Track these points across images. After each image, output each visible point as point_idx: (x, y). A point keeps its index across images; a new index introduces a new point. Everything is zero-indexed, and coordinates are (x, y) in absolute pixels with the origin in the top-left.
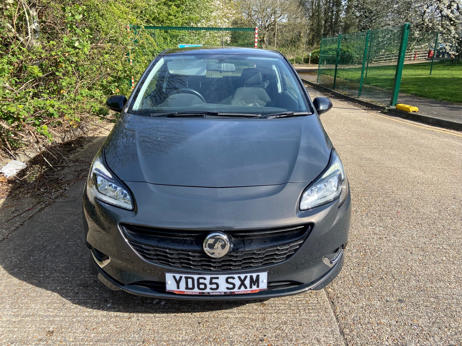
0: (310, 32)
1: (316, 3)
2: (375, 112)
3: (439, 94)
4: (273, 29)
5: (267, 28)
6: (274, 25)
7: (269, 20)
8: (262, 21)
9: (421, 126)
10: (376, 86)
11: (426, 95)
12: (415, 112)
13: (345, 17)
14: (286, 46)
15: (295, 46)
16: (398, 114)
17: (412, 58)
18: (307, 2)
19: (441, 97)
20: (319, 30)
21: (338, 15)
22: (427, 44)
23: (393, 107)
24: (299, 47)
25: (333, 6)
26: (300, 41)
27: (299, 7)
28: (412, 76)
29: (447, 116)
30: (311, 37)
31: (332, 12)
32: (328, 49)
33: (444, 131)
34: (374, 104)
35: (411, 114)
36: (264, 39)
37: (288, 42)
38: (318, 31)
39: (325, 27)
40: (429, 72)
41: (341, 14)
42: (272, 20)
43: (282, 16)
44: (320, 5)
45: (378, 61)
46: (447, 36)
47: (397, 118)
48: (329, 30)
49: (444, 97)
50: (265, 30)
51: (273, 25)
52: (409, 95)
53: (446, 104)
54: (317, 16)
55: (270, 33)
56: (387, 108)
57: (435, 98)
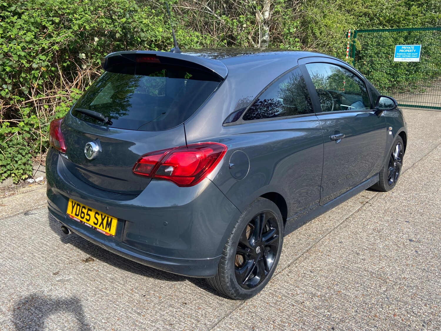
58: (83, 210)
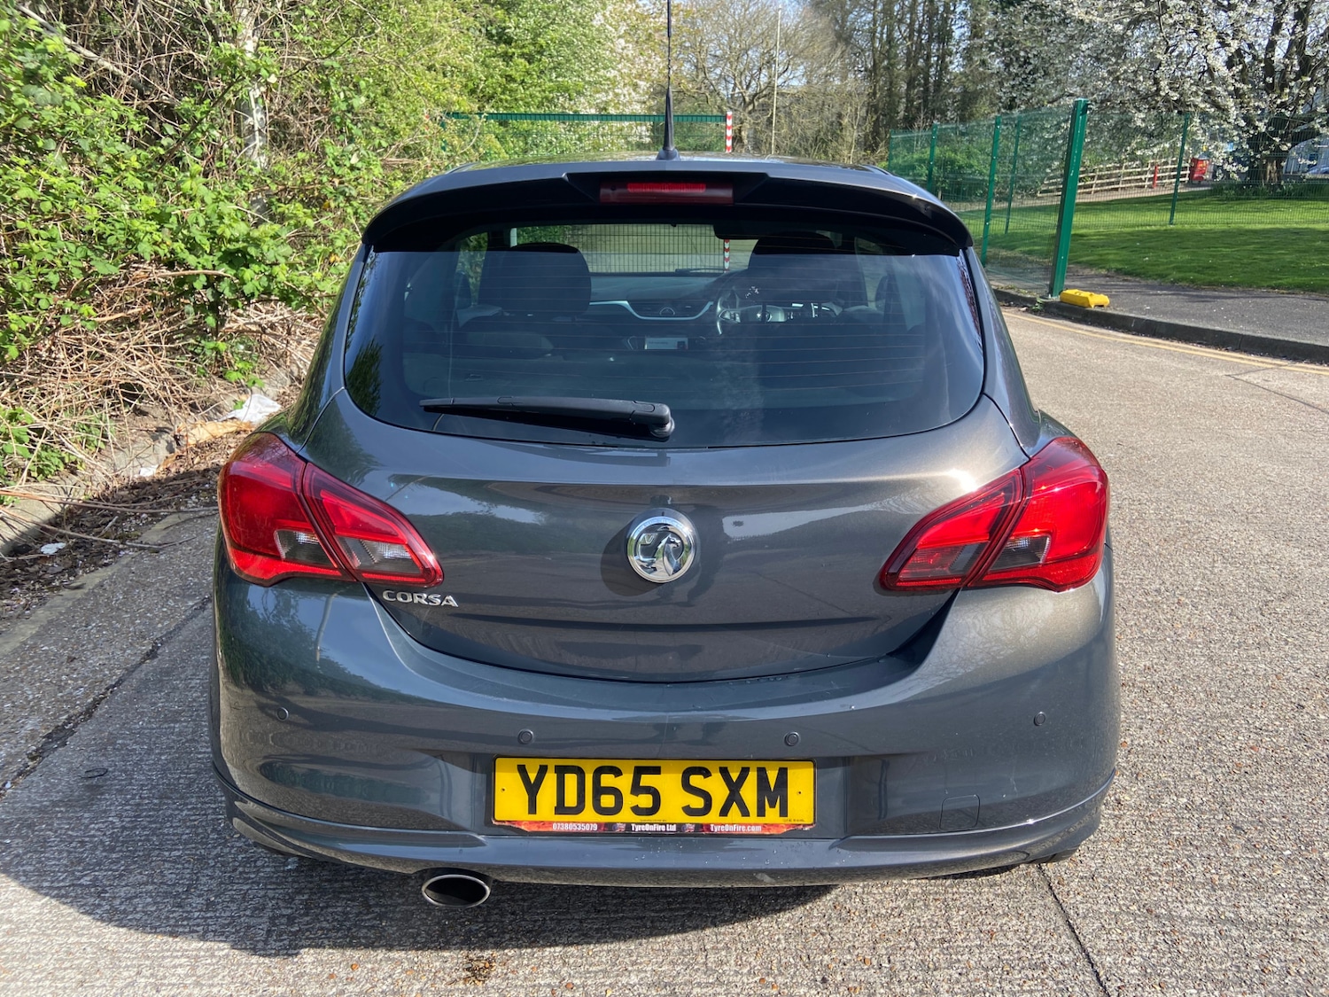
0: (867, 112)
1: (882, 34)
2: (1012, 309)
3: (1174, 268)
4: (765, 108)
5: (750, 103)
6: (769, 96)
7: (753, 82)
8: (735, 84)
9: (1109, 335)
10: (1030, 253)
11: (1142, 271)
12: (1102, 306)
13: (961, 73)
14: (803, 152)
15: (825, 152)
16: (1065, 314)
17: (1147, 183)
18: (859, 30)
19: (1176, 275)
20: (892, 108)
21: (943, 68)
22: (1167, 145)
23: (1055, 299)
24: (837, 157)
25: (930, 41)
26: (840, 140)
27: (834, 46)
28: (1124, 226)
29: (1173, 314)
30: (869, 127)
31: (929, 57)
32: (917, 161)
33: (1158, 343)
34: (1012, 292)
35: (1092, 311)
36: (743, 133)
37: (807, 140)
38: (890, 110)
39: (910, 101)
40: (1166, 216)
41: (951, 62)
42: (764, 79)
43: (789, 71)
44: (893, 39)
45: (1051, 191)
46: (1220, 125)
47: (1060, 321)
48: (918, 109)
49: (1181, 275)
50: (744, 110)
51: (765, 96)
52: (1104, 272)
53: (1183, 289)
54: (886, 68)
55: (758, 118)
56: (1039, 300)
57: (1161, 276)
58: (607, 780)
